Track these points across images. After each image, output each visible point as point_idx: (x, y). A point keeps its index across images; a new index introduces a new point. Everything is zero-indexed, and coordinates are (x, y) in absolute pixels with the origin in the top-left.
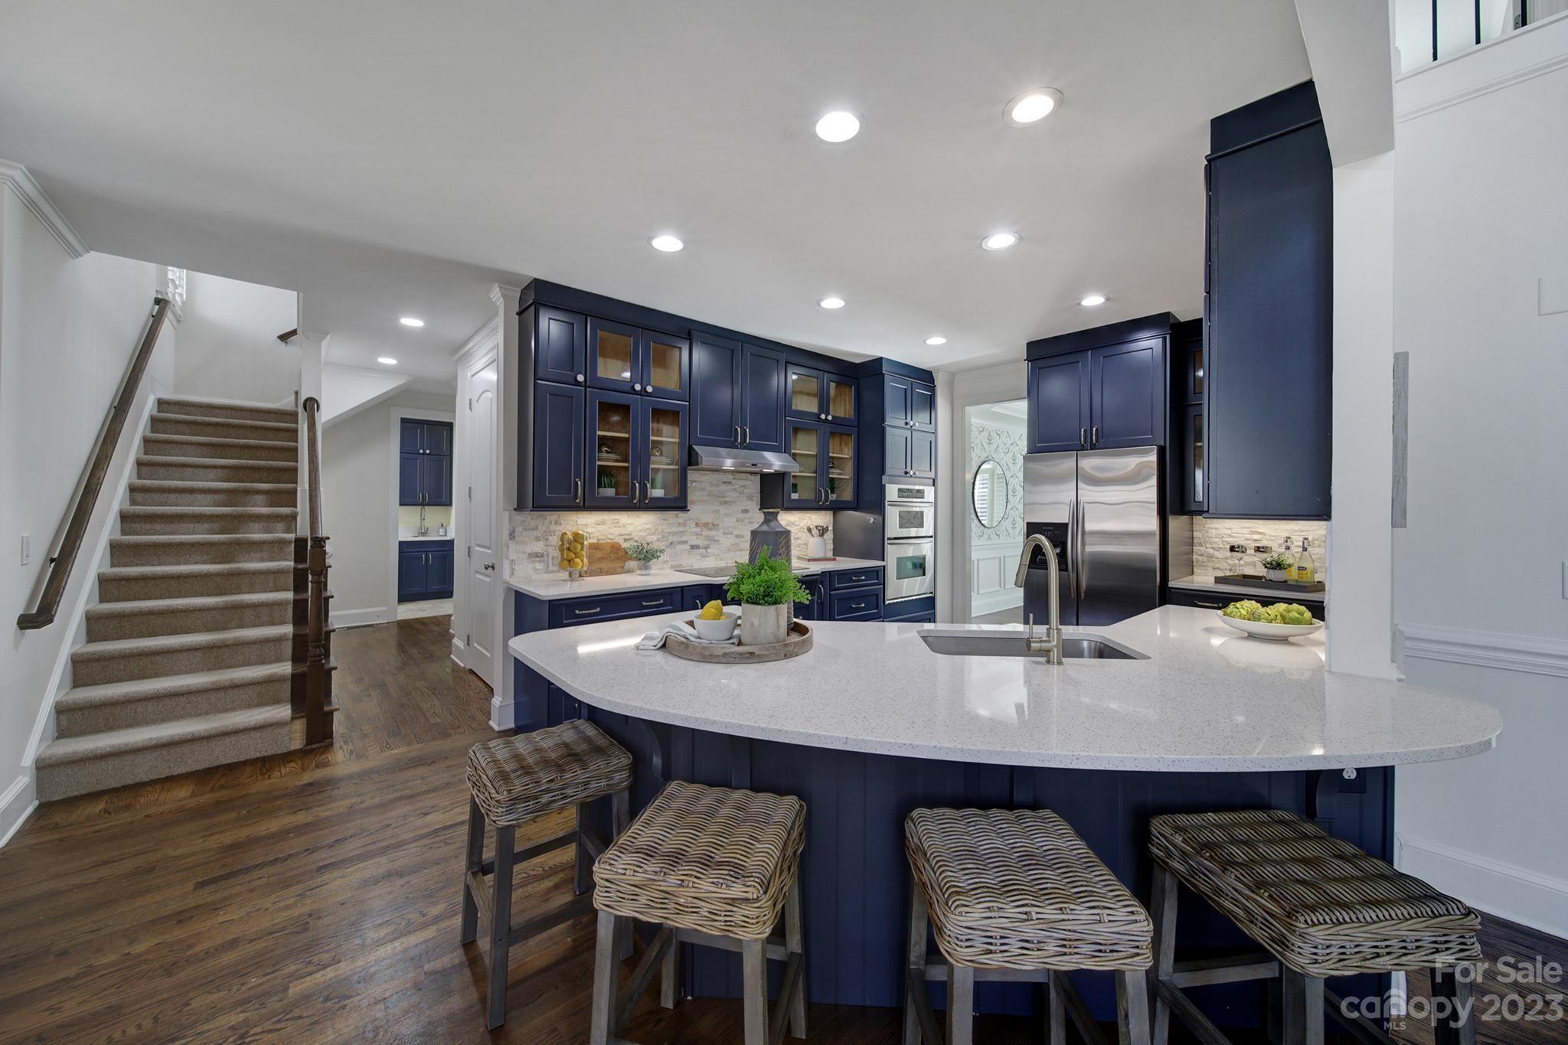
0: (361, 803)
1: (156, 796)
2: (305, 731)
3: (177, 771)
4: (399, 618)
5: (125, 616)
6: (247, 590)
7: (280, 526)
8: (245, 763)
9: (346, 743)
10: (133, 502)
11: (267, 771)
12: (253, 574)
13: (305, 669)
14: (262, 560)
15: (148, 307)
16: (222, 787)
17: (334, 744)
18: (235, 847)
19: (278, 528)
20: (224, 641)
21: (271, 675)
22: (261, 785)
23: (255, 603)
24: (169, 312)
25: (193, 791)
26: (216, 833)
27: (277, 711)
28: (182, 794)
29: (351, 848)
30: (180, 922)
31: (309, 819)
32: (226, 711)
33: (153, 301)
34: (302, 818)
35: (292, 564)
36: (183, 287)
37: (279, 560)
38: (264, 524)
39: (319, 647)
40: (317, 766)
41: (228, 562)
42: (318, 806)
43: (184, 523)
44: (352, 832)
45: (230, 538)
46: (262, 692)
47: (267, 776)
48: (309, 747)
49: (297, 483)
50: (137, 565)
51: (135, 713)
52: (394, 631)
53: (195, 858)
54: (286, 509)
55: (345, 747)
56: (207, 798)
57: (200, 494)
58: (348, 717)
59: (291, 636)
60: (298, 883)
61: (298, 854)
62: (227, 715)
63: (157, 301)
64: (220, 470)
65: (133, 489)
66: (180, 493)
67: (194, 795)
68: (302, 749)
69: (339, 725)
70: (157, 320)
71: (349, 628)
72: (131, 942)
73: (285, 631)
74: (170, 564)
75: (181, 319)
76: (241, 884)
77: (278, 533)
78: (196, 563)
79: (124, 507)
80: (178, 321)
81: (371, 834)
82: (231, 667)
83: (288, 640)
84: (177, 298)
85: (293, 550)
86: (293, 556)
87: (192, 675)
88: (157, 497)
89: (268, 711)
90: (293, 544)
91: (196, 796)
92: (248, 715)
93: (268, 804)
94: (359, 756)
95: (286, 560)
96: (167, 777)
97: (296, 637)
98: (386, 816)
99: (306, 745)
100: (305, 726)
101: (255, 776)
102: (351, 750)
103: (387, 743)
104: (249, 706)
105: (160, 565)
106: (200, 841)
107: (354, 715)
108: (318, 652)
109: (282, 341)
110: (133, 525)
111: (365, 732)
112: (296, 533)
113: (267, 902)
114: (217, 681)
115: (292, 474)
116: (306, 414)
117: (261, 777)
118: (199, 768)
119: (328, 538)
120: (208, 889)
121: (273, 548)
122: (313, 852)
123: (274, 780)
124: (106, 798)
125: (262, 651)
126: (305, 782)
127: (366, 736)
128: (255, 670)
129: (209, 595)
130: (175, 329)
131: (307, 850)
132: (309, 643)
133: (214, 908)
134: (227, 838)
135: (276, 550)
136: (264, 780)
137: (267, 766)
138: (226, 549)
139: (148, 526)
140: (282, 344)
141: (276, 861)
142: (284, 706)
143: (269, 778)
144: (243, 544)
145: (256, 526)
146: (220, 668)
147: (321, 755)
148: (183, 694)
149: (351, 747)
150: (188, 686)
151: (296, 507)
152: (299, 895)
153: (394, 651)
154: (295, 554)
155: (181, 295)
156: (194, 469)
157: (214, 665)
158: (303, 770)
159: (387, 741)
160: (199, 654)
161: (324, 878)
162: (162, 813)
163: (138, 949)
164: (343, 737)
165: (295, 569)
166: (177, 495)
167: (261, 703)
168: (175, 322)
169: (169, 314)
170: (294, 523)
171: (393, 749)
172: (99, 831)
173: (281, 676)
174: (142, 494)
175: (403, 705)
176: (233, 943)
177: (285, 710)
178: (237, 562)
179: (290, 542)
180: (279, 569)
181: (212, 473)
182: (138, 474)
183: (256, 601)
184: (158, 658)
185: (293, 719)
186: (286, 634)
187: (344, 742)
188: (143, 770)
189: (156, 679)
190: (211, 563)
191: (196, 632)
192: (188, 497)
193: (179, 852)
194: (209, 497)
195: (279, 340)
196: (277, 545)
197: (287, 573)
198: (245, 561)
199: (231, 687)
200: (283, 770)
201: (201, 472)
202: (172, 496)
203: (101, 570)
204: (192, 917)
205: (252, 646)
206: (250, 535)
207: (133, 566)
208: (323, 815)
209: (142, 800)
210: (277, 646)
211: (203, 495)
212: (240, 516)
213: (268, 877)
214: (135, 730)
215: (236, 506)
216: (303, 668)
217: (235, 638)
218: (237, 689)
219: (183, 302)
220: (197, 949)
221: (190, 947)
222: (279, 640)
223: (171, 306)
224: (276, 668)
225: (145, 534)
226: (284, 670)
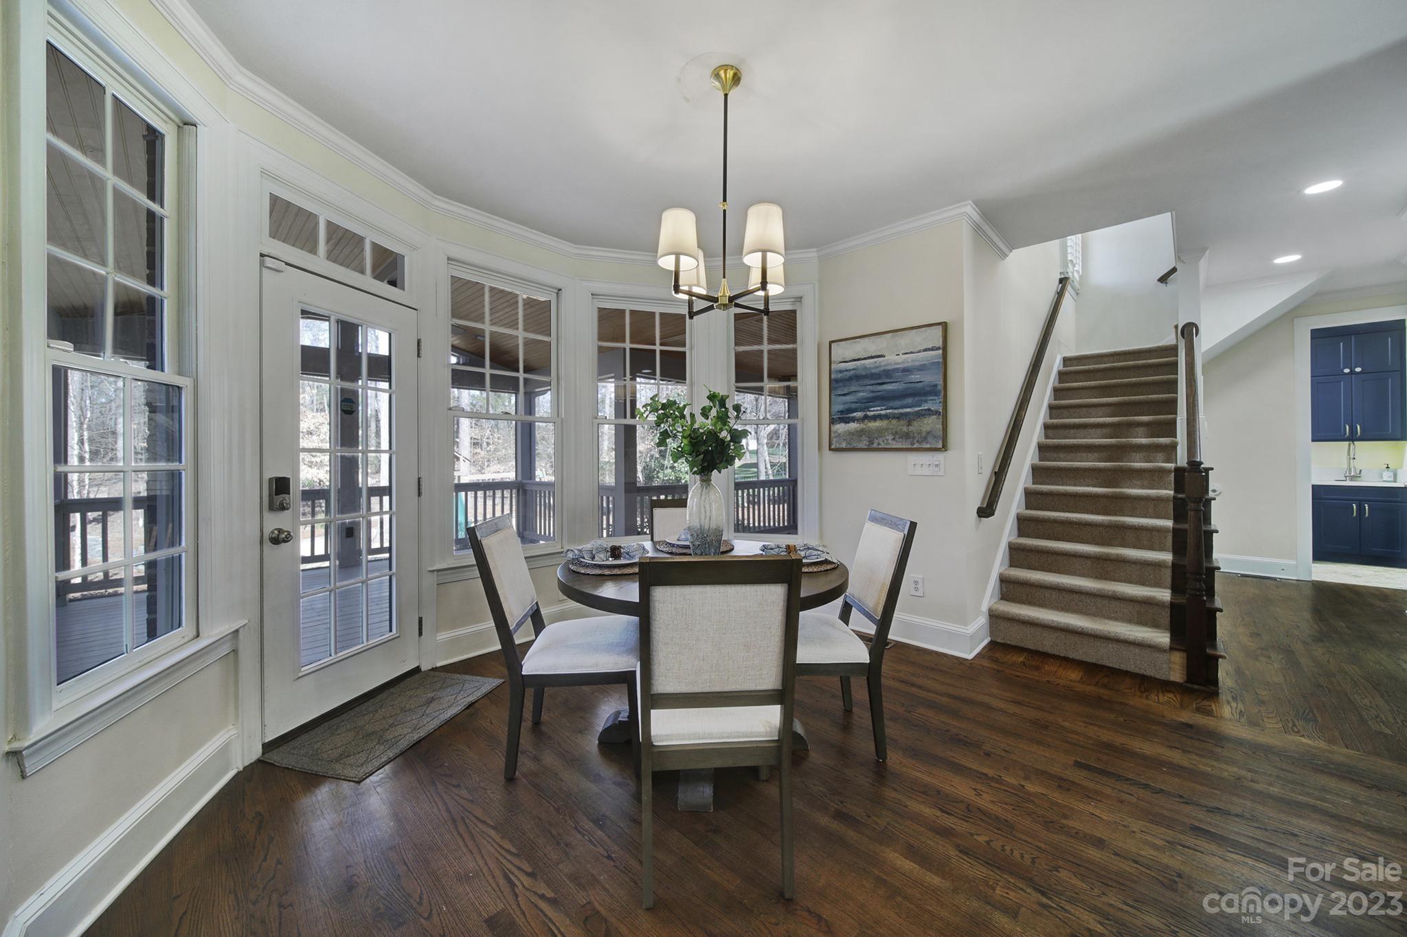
0: (1252, 781)
1: (1056, 669)
2: (1185, 665)
3: (1071, 656)
4: (1314, 578)
5: (1039, 521)
6: (1130, 514)
7: (1160, 456)
8: (1126, 673)
9: (1235, 699)
10: (1047, 437)
11: (1146, 690)
12: (1135, 499)
13: (1184, 601)
14: (1143, 487)
15: (1055, 286)
16: (1105, 686)
17: (1220, 695)
18: (1109, 747)
19: (1158, 458)
20: (1108, 555)
21: (1150, 598)
22: (1137, 701)
23: (1135, 526)
24: (1069, 286)
25: (1082, 679)
26: (1096, 725)
27: (1156, 634)
28: (1074, 675)
29: (1236, 829)
30: (1060, 787)
31: (1185, 763)
32: (1110, 618)
33: (1058, 281)
34: (1176, 757)
35: (1172, 493)
36: (1079, 265)
37: (1158, 489)
38: (1144, 454)
39: (1199, 580)
40: (1198, 710)
41: (1113, 487)
42: (1196, 754)
43: (1079, 452)
44: (1239, 810)
45: (1114, 465)
46: (1142, 611)
47: (1144, 695)
48: (1189, 685)
49: (1177, 414)
50: (1048, 484)
51: (1045, 597)
52: (1308, 591)
53: (1076, 737)
54: (1165, 439)
55: (1234, 705)
56: (1090, 689)
57: (1092, 428)
58: (1239, 672)
59: (1170, 564)
60: (1168, 827)
61: (1169, 794)
62: (1111, 622)
63: (1061, 281)
64: (1107, 408)
65: (1047, 427)
66: (1077, 429)
67: (1081, 681)
68: (1181, 684)
69: (1224, 673)
70: (1060, 295)
71: (1243, 576)
72: (1027, 778)
73: (1164, 558)
74: (1069, 485)
75: (1079, 292)
76: (1113, 788)
77: (1158, 462)
78: (1088, 486)
79: (1040, 440)
80: (1077, 294)
81: (1266, 830)
82: (1114, 580)
83: (1166, 567)
84: (1076, 275)
85: (1173, 480)
86: (1173, 485)
87: (1084, 578)
88: (1061, 432)
89: (1148, 632)
90: (1173, 474)
91: (1083, 683)
92: (1129, 629)
93: (1145, 724)
94: (1253, 723)
95: (1166, 489)
96: (1065, 657)
97: (1175, 566)
98: (1290, 819)
99: (1185, 682)
100: (1186, 661)
101: (1133, 689)
102: (1241, 711)
103: (1294, 725)
104: (1130, 621)
105: (1063, 485)
106: (1081, 724)
107: (1248, 672)
108: (1198, 586)
109: (1162, 283)
110: (1046, 454)
111: (1260, 697)
112: (1176, 463)
113: (1137, 825)
114: (1102, 589)
115: (1172, 405)
116: (1184, 340)
117: (1139, 693)
118: (1088, 660)
119: (1212, 469)
120: (1084, 773)
121: (1153, 477)
122: (1187, 803)
123: (1150, 702)
124: (1025, 654)
125: (1143, 572)
126: (1183, 720)
127: (1263, 702)
128: (1135, 589)
129: (1098, 514)
130: (1075, 301)
131: (1181, 797)
132: (1188, 575)
133: (1089, 795)
134: (1106, 736)
135: (1156, 478)
136: (1141, 697)
137: (1146, 685)
138: (1112, 475)
139: (1055, 455)
140: (1163, 285)
141: (1146, 786)
142: (1164, 633)
143: (1147, 698)
144: (1125, 471)
145: (1138, 456)
146: (1106, 579)
147: (1203, 700)
148: (1076, 593)
149: (1241, 706)
150: (1080, 586)
151: (1176, 438)
152: (1168, 842)
153: (1307, 615)
154: (1175, 484)
155: (1078, 272)
156: (1087, 408)
157: (1101, 575)
158: (1182, 707)
159: (1294, 722)
160: (1089, 562)
161: (1198, 842)
162: (1058, 684)
163: (1031, 787)
164: (1231, 692)
165: (1175, 498)
166: (1075, 430)
167: (1141, 622)
168: (1075, 295)
169: (1069, 288)
170: (1174, 454)
171: (1303, 736)
172: (1018, 677)
173: (1159, 601)
174: (1051, 431)
175: (1319, 686)
176: (1099, 843)
177: (1164, 637)
178: (1121, 488)
179: (1168, 471)
180: (1158, 497)
181: (1100, 411)
182: (1050, 416)
183: (1136, 524)
184: (1059, 558)
185: (1172, 649)
186: (1164, 561)
187: (1233, 697)
188: (1048, 644)
189: (1058, 575)
190: (1100, 487)
191: (1088, 543)
192: (1082, 432)
193: (1066, 724)
194: (1098, 431)
195: (1160, 283)
196: (1157, 474)
197: (1166, 501)
198: (1128, 487)
199: (1114, 598)
200: (1161, 696)
201: (1093, 410)
202: (1072, 431)
203: (1026, 486)
204: (1069, 790)
205: (1133, 565)
206: (1132, 464)
207: (1046, 484)
208: (1202, 767)
209: (1047, 667)
210: (1156, 572)
211: (1094, 430)
212: (1123, 447)
213: (1138, 799)
214: (1044, 610)
215: (1120, 438)
216: (1182, 600)
217: (1117, 555)
218: (1119, 601)
219: (1081, 277)
220: (1070, 823)
221: (1065, 816)
222: (1158, 565)
223: (1070, 280)
224: (1155, 592)
225: (1053, 461)
226: (1163, 596)
